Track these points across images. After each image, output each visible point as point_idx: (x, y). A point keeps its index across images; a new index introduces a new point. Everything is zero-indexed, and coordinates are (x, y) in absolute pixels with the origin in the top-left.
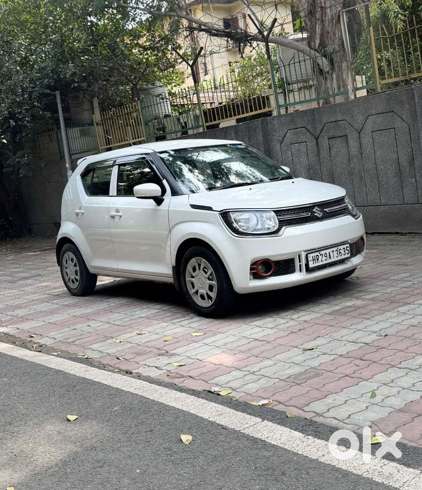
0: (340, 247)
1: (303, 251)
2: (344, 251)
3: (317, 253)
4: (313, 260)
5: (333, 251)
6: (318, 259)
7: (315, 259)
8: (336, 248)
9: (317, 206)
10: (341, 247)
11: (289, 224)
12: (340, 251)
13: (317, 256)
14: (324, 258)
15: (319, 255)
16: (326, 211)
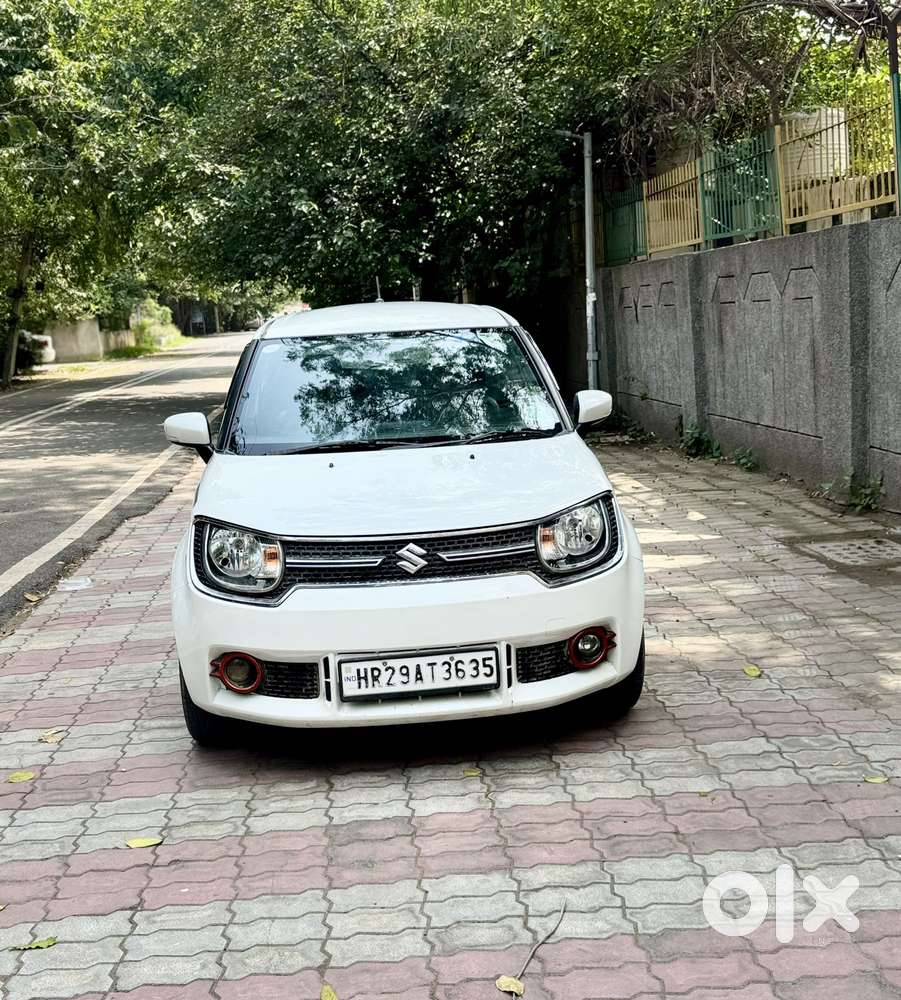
0: (458, 657)
1: (332, 652)
2: (476, 668)
3: (378, 664)
4: (359, 678)
5: (432, 664)
6: (375, 679)
7: (366, 678)
8: (446, 658)
9: (415, 542)
10: (466, 657)
11: (311, 581)
12: (460, 666)
13: (373, 670)
14: (398, 678)
15: (383, 668)
16: (441, 559)
